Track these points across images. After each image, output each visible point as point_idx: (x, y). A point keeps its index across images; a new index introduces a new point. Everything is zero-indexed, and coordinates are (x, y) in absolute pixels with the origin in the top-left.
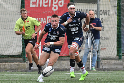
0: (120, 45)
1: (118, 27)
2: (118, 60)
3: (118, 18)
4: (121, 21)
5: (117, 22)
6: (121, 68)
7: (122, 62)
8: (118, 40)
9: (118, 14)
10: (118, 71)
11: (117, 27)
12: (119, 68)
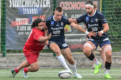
0: (5, 41)
1: (3, 22)
2: (2, 58)
3: (2, 11)
4: (6, 14)
5: (1, 15)
6: (5, 66)
7: (6, 59)
8: (2, 35)
9: (2, 7)
10: (2, 70)
11: (1, 21)
12: (3, 66)
